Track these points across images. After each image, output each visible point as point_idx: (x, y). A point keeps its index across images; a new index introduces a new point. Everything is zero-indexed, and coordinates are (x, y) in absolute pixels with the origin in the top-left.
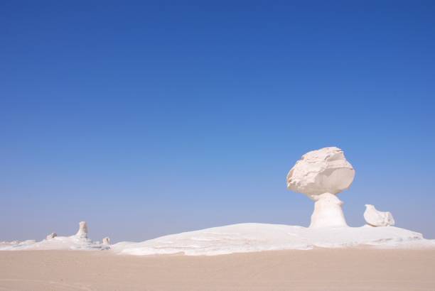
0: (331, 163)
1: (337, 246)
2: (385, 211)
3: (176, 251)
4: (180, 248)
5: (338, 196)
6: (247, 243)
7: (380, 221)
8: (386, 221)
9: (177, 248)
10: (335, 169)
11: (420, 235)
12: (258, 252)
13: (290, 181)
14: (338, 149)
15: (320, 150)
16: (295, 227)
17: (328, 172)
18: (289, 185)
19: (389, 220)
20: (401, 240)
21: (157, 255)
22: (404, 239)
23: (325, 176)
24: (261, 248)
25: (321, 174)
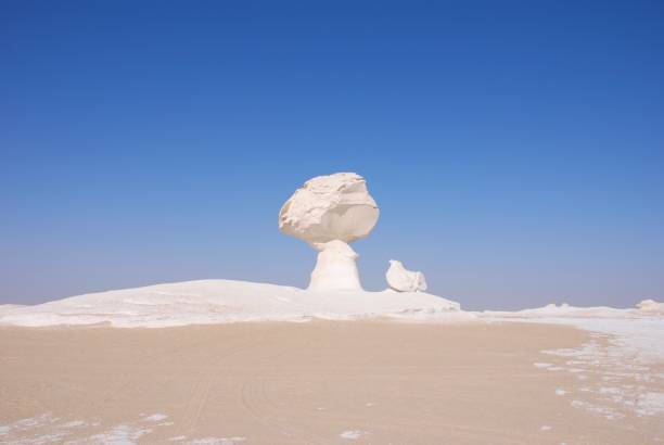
0: (346, 196)
1: (345, 317)
2: (416, 271)
3: (98, 320)
4: (104, 315)
5: (351, 246)
6: (213, 309)
7: (408, 285)
8: (416, 285)
9: (98, 315)
10: (352, 206)
11: (456, 305)
12: (229, 325)
13: (284, 219)
14: (358, 176)
15: (332, 176)
16: (288, 288)
17: (341, 209)
18: (281, 225)
19: (420, 284)
20: (433, 311)
21: (63, 326)
22: (436, 309)
23: (336, 216)
24: (234, 318)
25: (330, 211)
